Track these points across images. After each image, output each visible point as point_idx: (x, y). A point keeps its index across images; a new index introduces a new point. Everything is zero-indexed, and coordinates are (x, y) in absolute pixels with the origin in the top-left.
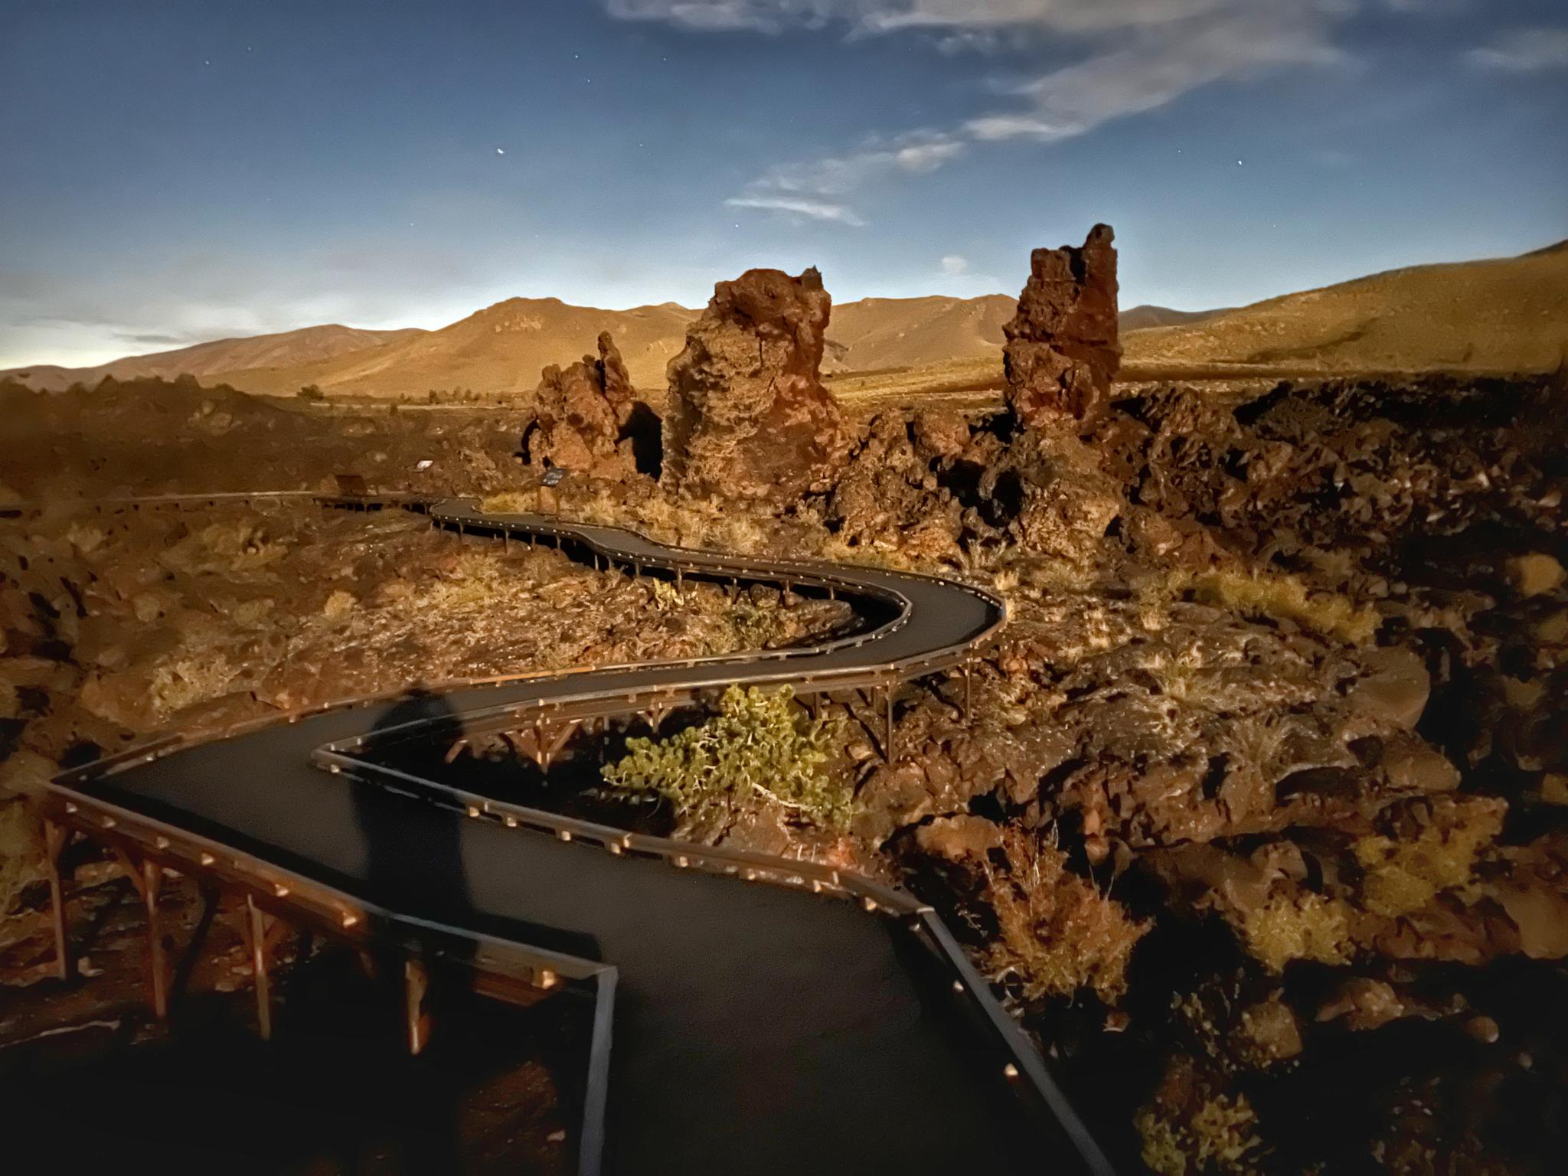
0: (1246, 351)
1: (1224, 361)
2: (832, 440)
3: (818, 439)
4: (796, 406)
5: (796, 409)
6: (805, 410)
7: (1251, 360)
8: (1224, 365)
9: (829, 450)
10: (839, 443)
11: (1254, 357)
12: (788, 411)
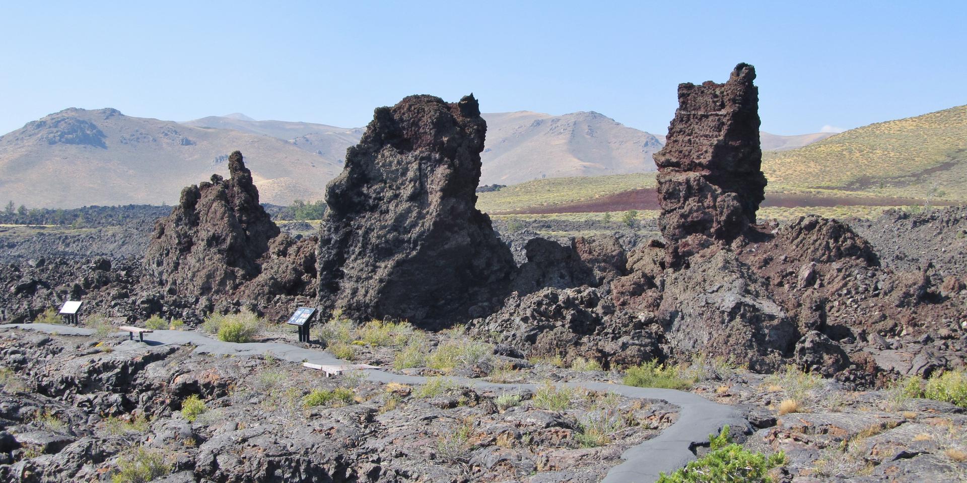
0: (846, 177)
1: (828, 188)
2: (489, 264)
3: (476, 263)
4: (456, 229)
5: (456, 232)
6: (464, 232)
7: (849, 187)
8: (826, 192)
9: (486, 273)
10: (496, 267)
11: (852, 183)
12: (448, 234)
